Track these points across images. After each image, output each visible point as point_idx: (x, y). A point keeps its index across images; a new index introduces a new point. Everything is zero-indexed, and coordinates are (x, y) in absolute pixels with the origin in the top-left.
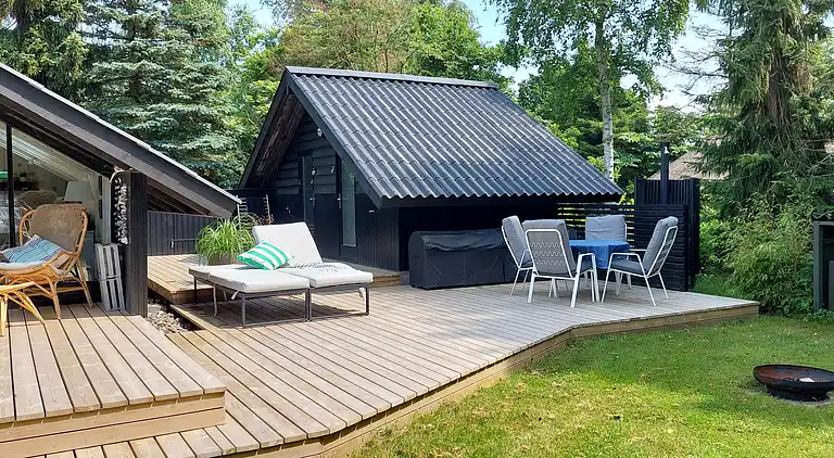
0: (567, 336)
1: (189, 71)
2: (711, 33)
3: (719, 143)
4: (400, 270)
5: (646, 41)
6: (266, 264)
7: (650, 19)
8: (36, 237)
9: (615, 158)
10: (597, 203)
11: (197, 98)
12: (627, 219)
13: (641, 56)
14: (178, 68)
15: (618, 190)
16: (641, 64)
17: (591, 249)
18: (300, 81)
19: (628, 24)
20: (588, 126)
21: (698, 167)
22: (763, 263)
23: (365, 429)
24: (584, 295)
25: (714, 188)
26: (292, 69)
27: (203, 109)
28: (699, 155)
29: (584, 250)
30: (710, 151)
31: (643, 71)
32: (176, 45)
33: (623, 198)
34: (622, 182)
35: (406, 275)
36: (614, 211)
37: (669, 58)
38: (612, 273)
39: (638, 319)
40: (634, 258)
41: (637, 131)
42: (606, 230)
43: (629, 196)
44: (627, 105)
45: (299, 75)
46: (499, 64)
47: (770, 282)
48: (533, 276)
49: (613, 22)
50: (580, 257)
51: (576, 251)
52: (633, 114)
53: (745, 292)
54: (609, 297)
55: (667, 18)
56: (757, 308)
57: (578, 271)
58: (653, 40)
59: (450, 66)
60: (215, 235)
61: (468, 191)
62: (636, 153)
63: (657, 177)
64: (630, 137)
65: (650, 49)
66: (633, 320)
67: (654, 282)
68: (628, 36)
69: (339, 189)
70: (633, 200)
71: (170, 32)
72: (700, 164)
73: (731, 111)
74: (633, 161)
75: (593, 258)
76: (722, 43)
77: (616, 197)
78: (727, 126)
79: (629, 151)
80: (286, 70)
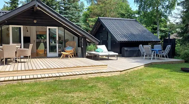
0: (151, 64)
1: (76, 16)
2: (180, 10)
3: (180, 32)
4: (120, 54)
5: (167, 11)
6: (100, 52)
7: (168, 7)
8: (69, 46)
9: (160, 33)
10: (156, 43)
11: (78, 22)
12: (162, 46)
13: (166, 14)
14: (74, 16)
15: (160, 40)
16: (165, 16)
17: (155, 50)
18: (101, 20)
19: (163, 8)
20: (154, 26)
21: (176, 36)
22: (186, 54)
23: (125, 71)
24: (154, 59)
25: (179, 40)
26: (100, 18)
27: (79, 24)
28: (177, 34)
29: (154, 51)
30: (179, 33)
31: (166, 17)
32: (74, 11)
33: (161, 42)
34: (161, 39)
35: (121, 55)
36: (159, 44)
37: (171, 15)
38: (159, 55)
39: (163, 62)
40: (163, 52)
41: (165, 28)
42: (158, 47)
43: (162, 42)
44: (162, 22)
45: (101, 19)
46: (136, 14)
47: (187, 57)
48: (145, 55)
49: (160, 7)
50: (153, 52)
51: (152, 51)
52: (164, 24)
53: (183, 59)
54: (158, 59)
55: (171, 7)
56: (184, 61)
57: (153, 54)
58: (168, 11)
59: (126, 15)
60: (89, 47)
61: (133, 40)
62: (164, 32)
63: (168, 38)
64: (163, 29)
65: (167, 13)
66: (162, 62)
67: (166, 57)
68: (163, 10)
69: (107, 40)
70: (163, 42)
71: (73, 9)
72: (177, 36)
73: (183, 25)
74: (163, 34)
75: (155, 52)
76: (182, 12)
77: (160, 42)
78: (182, 28)
79: (163, 32)
80: (99, 18)
